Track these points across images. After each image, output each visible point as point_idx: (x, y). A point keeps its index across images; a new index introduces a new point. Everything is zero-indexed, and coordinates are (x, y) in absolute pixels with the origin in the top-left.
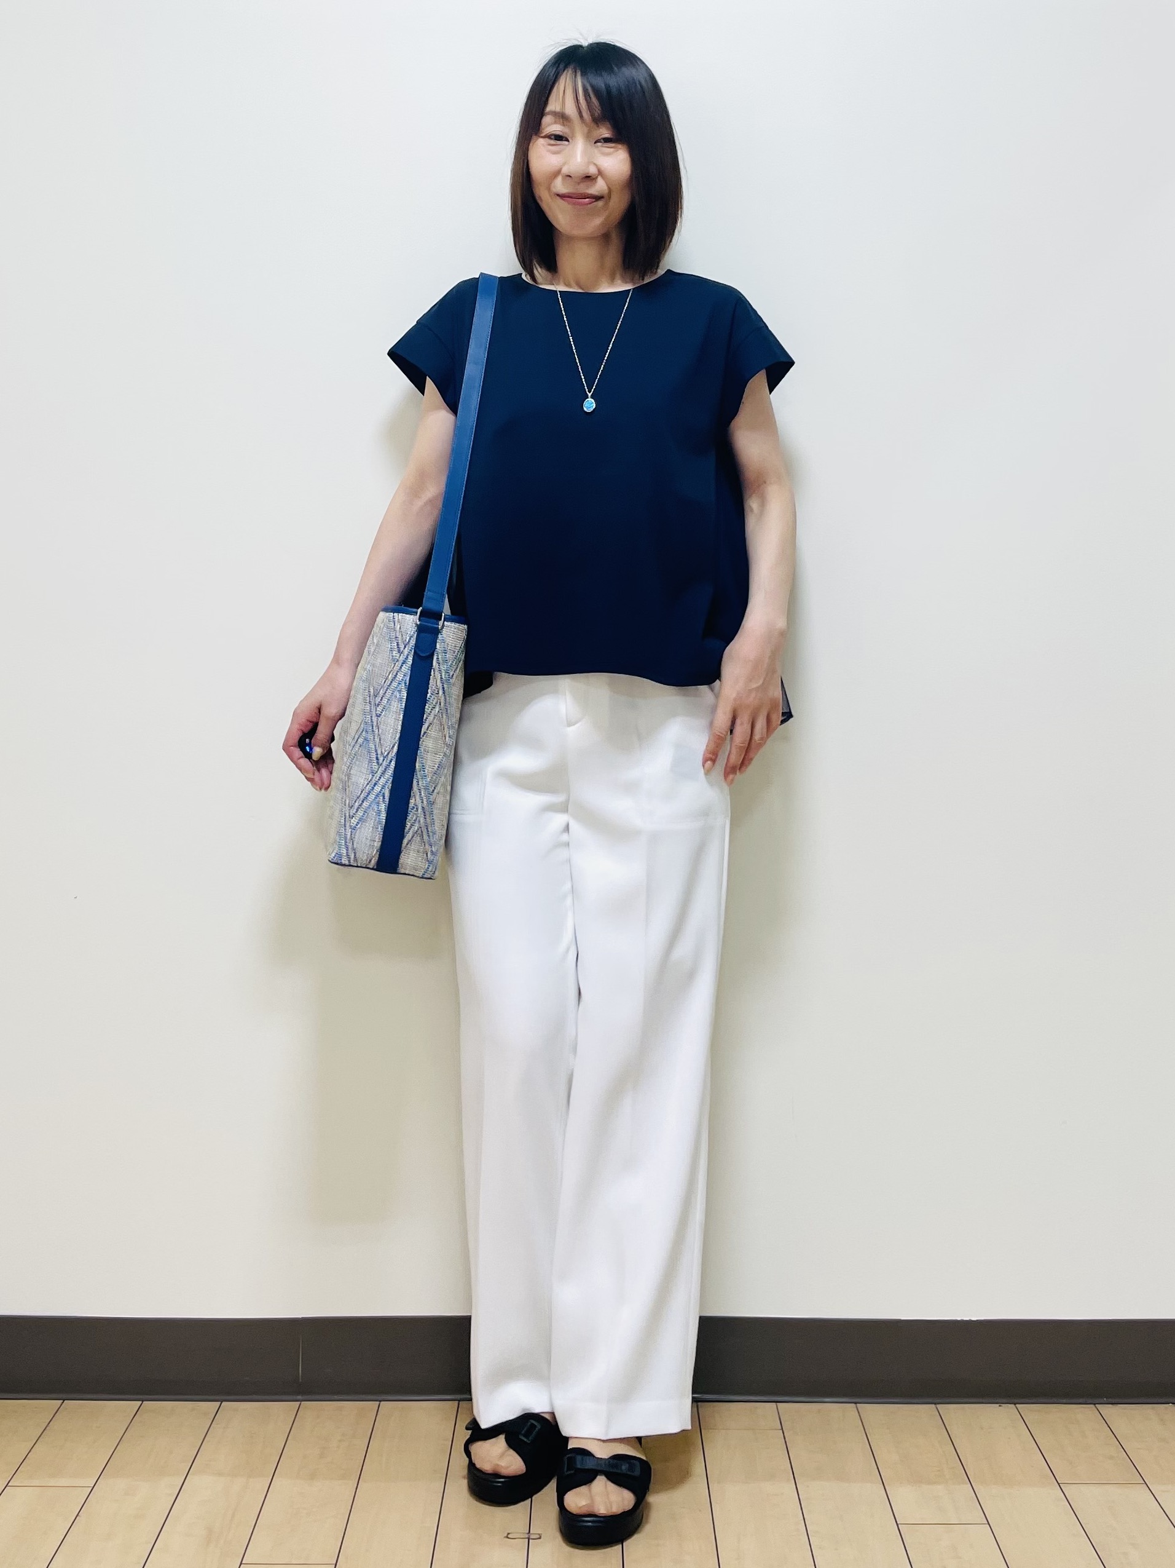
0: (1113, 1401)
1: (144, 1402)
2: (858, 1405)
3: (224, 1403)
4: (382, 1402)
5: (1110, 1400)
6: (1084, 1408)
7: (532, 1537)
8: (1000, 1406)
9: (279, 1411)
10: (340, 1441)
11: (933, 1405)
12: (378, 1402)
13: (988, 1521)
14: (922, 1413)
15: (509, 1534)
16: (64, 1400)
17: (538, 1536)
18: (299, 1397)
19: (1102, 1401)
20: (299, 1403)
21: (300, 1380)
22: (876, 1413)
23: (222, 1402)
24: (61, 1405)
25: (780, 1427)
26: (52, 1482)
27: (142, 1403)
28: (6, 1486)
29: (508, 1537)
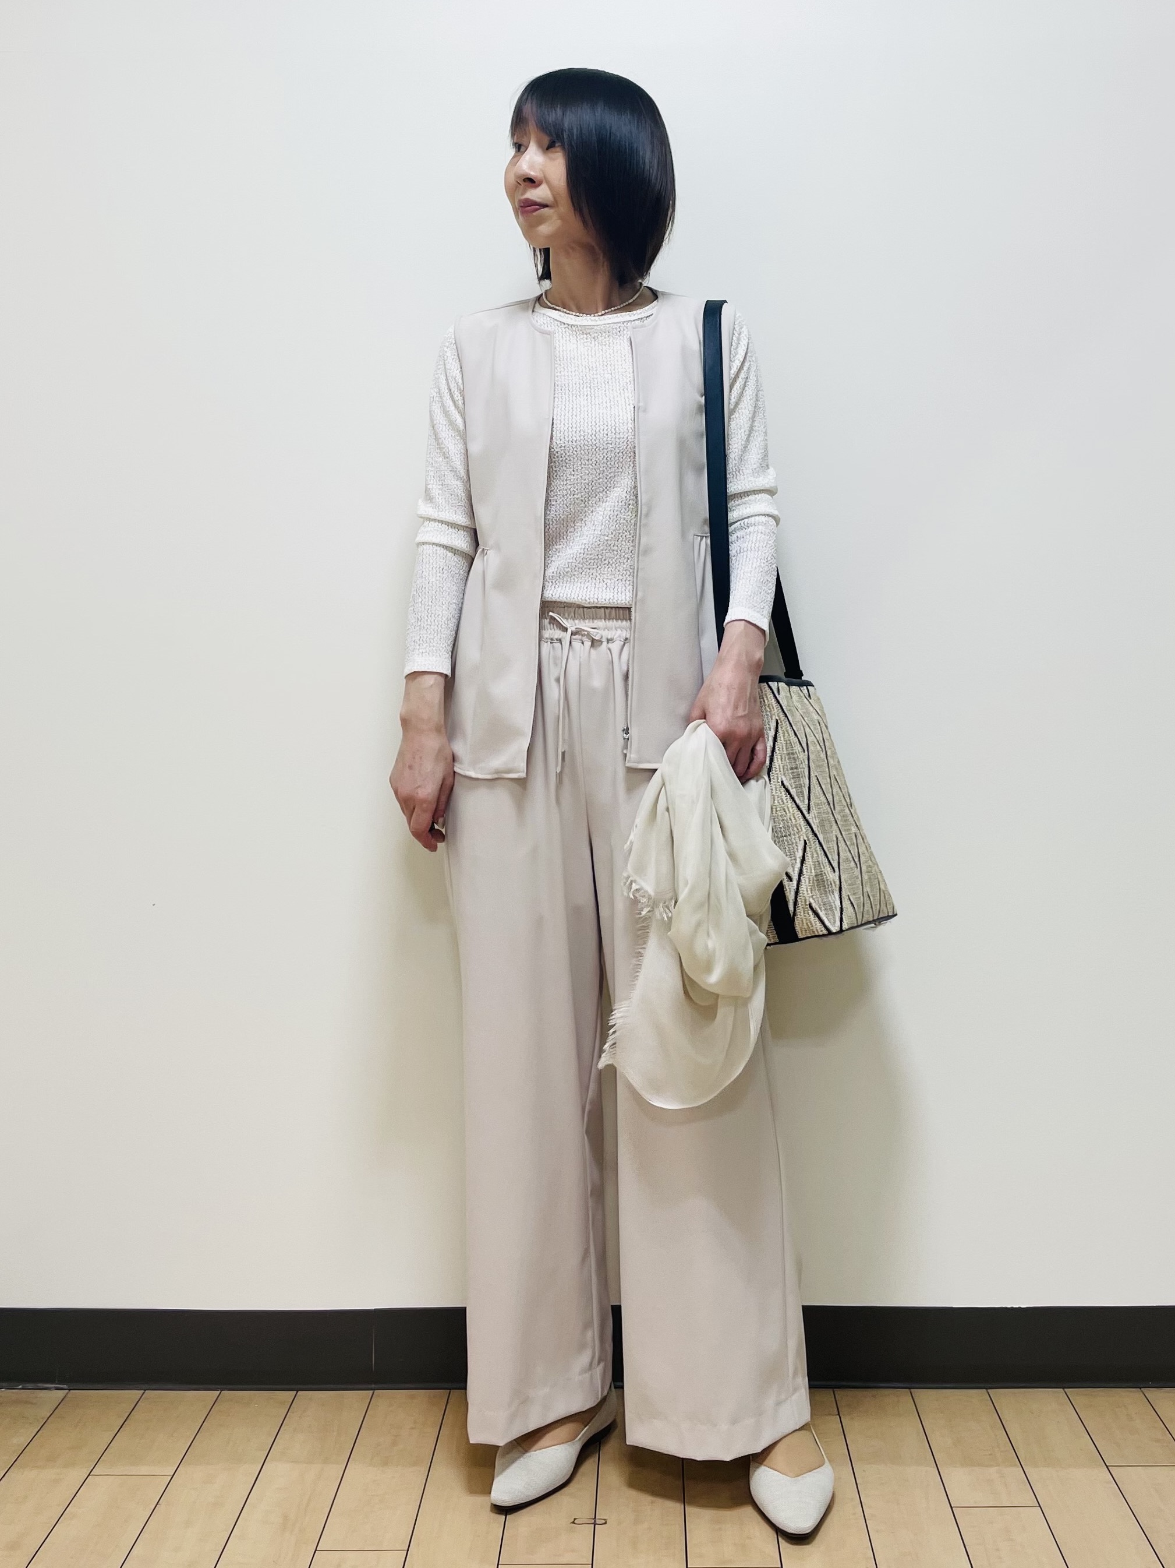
0: (1159, 1385)
1: (223, 1392)
2: (912, 1390)
3: (299, 1392)
4: (452, 1391)
5: (1155, 1384)
6: (1131, 1391)
7: (598, 1522)
8: (1049, 1390)
9: (353, 1399)
10: (412, 1428)
11: (985, 1390)
12: (448, 1391)
13: (1039, 1504)
14: (973, 1398)
15: (575, 1519)
16: (145, 1390)
17: (604, 1522)
18: (373, 1386)
19: (1148, 1385)
20: (372, 1391)
21: (373, 1369)
22: (930, 1398)
23: (297, 1393)
24: (143, 1394)
25: (837, 1413)
26: (133, 1470)
27: (220, 1393)
28: (89, 1475)
29: (573, 1522)
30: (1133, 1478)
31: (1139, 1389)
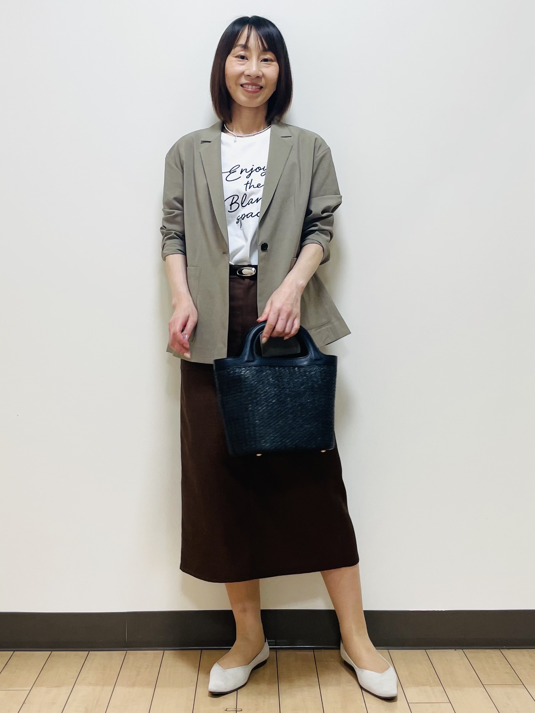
0: (508, 647)
1: (53, 652)
2: (389, 650)
3: (90, 652)
4: (165, 651)
5: (506, 648)
6: (494, 651)
8: (455, 650)
9: (117, 655)
10: (146, 668)
11: (424, 650)
12: (163, 651)
13: (450, 701)
14: (418, 654)
16: (14, 651)
18: (126, 649)
19: (503, 648)
20: (126, 651)
21: (126, 641)
22: (397, 654)
26: (11, 688)
27: (51, 652)
31: (499, 650)
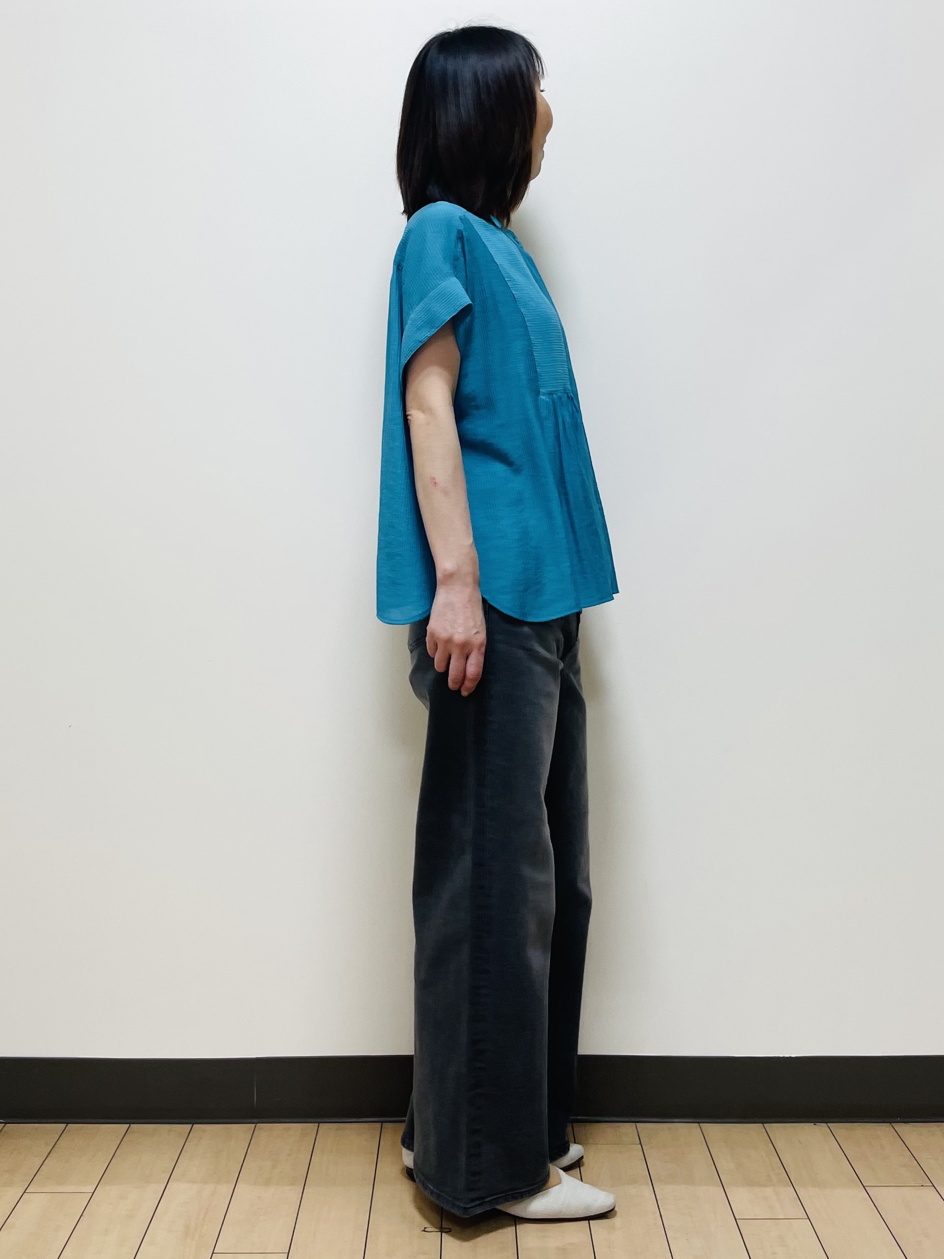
0: (905, 1120)
2: (701, 1124)
4: (321, 1124)
5: (902, 1120)
6: (882, 1126)
7: (444, 1230)
8: (815, 1125)
9: (239, 1131)
10: (289, 1155)
11: (761, 1125)
12: (317, 1124)
13: (808, 1217)
14: (752, 1132)
15: (425, 1228)
16: (68, 1123)
17: (449, 1230)
18: (255, 1121)
19: (896, 1120)
20: (254, 1125)
21: (255, 1107)
22: (716, 1131)
23: (193, 1125)
24: (65, 1128)
25: (639, 1142)
26: (61, 1189)
27: (130, 1126)
28: (24, 1192)
29: (424, 1231)
30: (886, 1196)
31: (889, 1124)
